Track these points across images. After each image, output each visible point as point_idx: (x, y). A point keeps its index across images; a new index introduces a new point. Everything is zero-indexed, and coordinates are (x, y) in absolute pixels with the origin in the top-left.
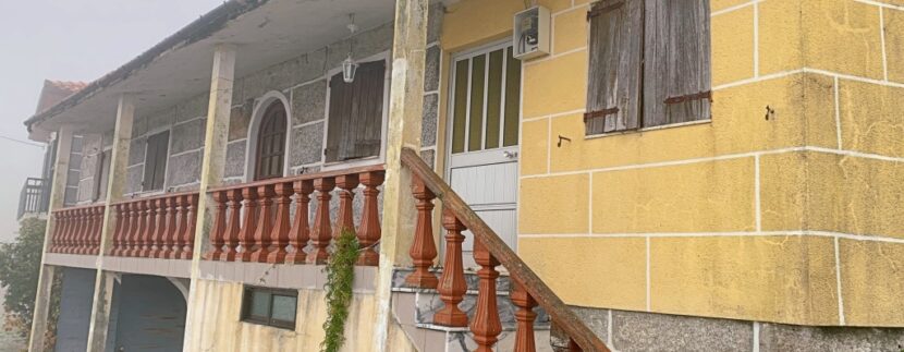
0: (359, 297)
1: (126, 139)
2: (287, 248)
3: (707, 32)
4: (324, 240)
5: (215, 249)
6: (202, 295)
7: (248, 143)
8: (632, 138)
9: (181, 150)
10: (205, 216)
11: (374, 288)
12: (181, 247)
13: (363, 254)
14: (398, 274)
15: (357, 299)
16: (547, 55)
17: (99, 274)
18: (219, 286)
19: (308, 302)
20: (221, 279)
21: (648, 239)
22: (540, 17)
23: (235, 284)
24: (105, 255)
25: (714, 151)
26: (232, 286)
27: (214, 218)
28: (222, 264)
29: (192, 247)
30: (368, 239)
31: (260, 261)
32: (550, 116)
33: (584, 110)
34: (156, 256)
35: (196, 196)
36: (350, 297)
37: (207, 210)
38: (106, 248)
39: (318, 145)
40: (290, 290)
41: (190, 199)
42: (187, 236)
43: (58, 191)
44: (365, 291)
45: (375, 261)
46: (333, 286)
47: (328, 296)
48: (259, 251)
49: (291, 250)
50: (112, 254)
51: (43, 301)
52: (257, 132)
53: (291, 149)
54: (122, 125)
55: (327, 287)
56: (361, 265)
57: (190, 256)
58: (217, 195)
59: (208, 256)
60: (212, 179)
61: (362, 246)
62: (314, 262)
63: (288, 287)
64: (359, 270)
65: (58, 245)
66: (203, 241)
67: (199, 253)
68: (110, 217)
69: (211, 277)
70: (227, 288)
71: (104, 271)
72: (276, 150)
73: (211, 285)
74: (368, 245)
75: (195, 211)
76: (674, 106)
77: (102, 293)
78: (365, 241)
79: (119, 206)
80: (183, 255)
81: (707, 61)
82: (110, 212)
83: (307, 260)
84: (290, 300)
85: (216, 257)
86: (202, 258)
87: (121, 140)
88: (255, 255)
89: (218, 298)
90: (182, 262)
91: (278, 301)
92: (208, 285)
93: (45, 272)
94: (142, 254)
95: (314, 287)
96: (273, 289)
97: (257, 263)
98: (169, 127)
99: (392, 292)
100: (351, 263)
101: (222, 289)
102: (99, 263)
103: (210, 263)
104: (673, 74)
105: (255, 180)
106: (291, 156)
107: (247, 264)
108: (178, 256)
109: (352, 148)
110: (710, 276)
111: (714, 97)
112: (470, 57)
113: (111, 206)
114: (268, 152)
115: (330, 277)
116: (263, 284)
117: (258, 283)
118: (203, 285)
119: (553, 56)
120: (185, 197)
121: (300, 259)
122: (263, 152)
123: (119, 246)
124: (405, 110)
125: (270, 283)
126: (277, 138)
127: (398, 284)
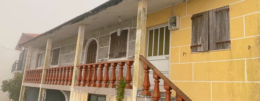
0: (126, 98)
1: (49, 50)
2: (102, 83)
3: (229, 24)
4: (114, 81)
5: (78, 83)
6: (74, 96)
7: (85, 52)
8: (206, 53)
9: (64, 54)
10: (75, 73)
11: (131, 95)
12: (67, 82)
13: (127, 85)
14: (139, 91)
15: (125, 98)
16: (178, 29)
17: (40, 89)
18: (80, 94)
19: (109, 99)
20: (81, 91)
21: (211, 83)
22: (177, 18)
23: (85, 93)
24: (42, 83)
25: (232, 58)
26: (84, 94)
27: (78, 74)
28: (81, 87)
29: (71, 82)
30: (129, 81)
31: (93, 86)
32: (180, 47)
33: (191, 45)
34: (59, 84)
35: (73, 67)
36: (123, 98)
37: (76, 71)
38: (43, 82)
39: (107, 53)
40: (103, 95)
41: (71, 68)
42: (69, 79)
43: (27, 65)
44: (128, 96)
45: (131, 87)
46: (118, 94)
47: (117, 97)
48: (93, 83)
49: (103, 83)
50: (45, 83)
51: (22, 96)
52: (87, 49)
53: (98, 54)
54: (48, 46)
55: (116, 95)
56: (127, 88)
57: (70, 85)
58: (80, 67)
59: (77, 85)
60: (78, 62)
61: (127, 83)
62: (111, 87)
63: (103, 94)
64: (126, 90)
65: (27, 80)
66: (75, 80)
67: (73, 84)
68: (44, 73)
69: (77, 91)
70: (83, 94)
71: (42, 88)
72: (93, 54)
73: (77, 93)
74: (128, 83)
75: (72, 72)
76: (219, 45)
77: (41, 95)
78: (128, 82)
79: (47, 69)
80: (68, 84)
81: (229, 32)
82: (44, 71)
83: (109, 86)
84: (103, 98)
85: (79, 85)
86: (74, 85)
87: (48, 50)
88: (92, 85)
89: (80, 96)
90: (68, 86)
91: (99, 98)
92: (76, 93)
93: (23, 88)
94: (55, 83)
95: (111, 94)
96: (97, 95)
97: (92, 87)
98: (60, 47)
99: (137, 97)
100: (123, 88)
101: (81, 94)
102: (40, 86)
103: (77, 87)
104: (218, 36)
105: (87, 63)
106: (98, 56)
107: (89, 87)
108: (66, 84)
109: (118, 54)
110: (231, 94)
111: (231, 42)
112: (154, 29)
113: (45, 69)
114: (91, 55)
115: (117, 92)
116: (95, 93)
117: (93, 93)
118: (75, 93)
119: (180, 29)
120: (69, 68)
121: (107, 86)
122: (89, 55)
123: (47, 81)
124: (140, 44)
125: (97, 93)
126: (94, 51)
127: (138, 94)
